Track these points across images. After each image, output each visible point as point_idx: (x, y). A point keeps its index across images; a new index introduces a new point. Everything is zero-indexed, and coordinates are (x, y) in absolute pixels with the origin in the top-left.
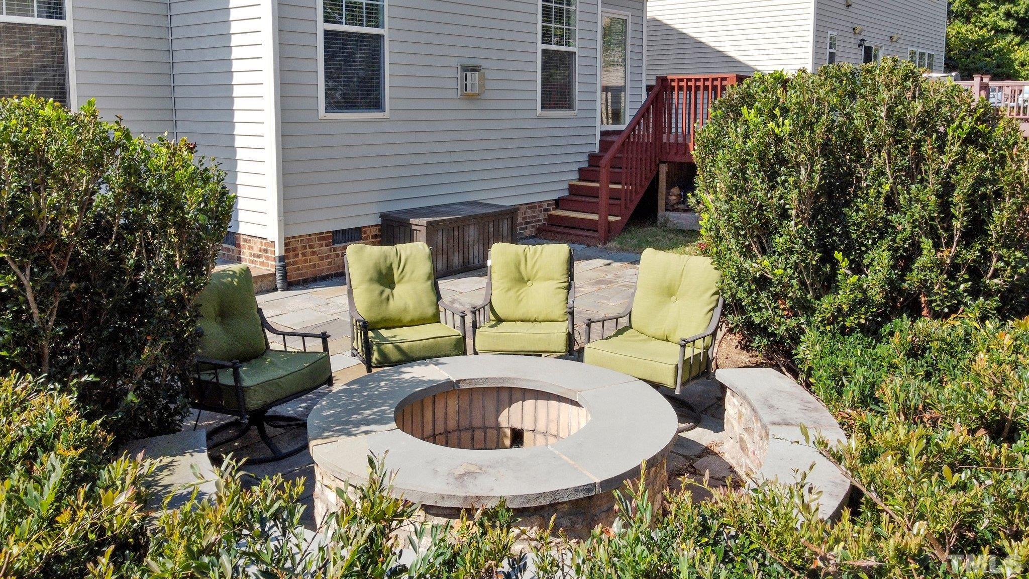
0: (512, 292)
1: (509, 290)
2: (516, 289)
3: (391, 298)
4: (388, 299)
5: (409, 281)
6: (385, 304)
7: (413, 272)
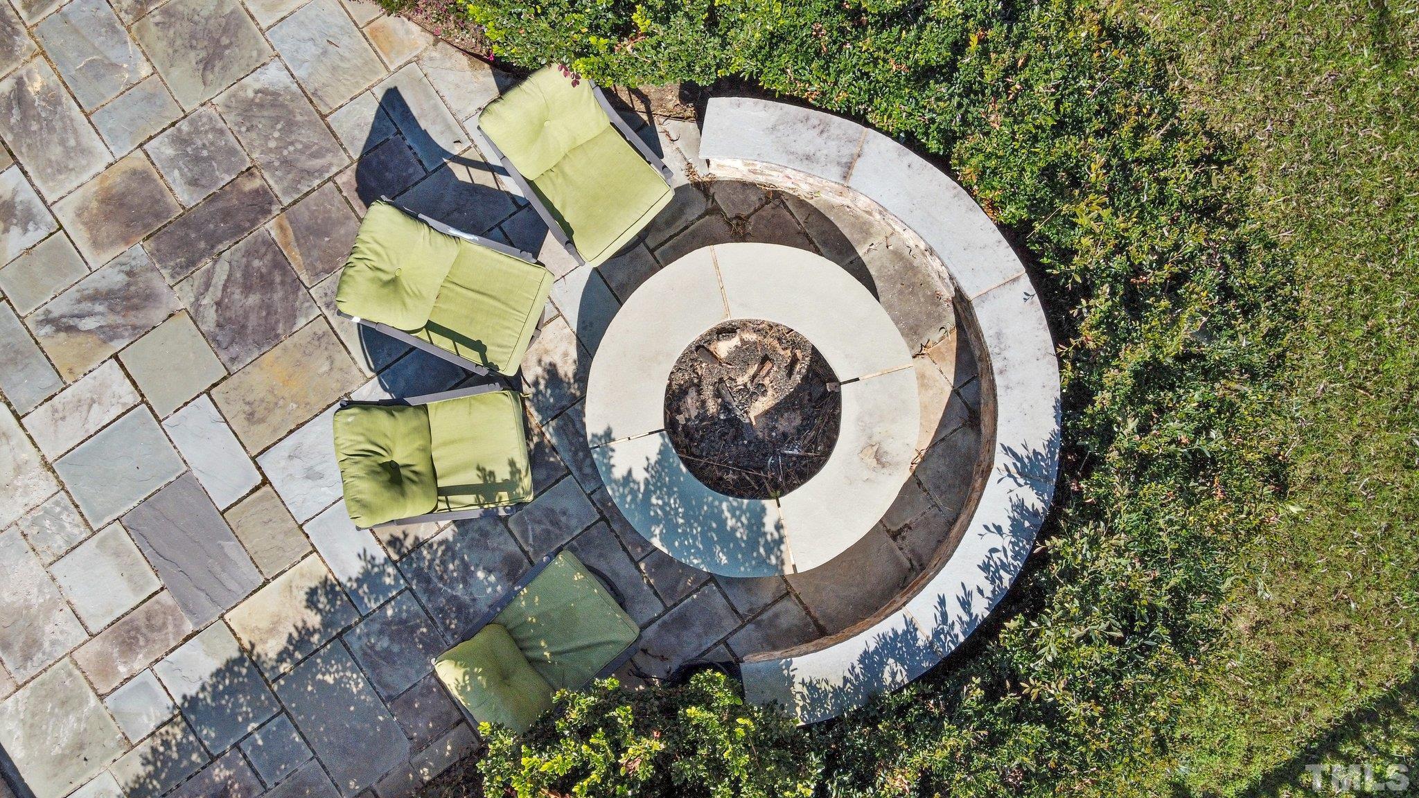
0: (407, 300)
1: (404, 304)
2: (403, 292)
3: (413, 468)
4: (415, 473)
5: (394, 443)
6: (422, 478)
7: (386, 436)
